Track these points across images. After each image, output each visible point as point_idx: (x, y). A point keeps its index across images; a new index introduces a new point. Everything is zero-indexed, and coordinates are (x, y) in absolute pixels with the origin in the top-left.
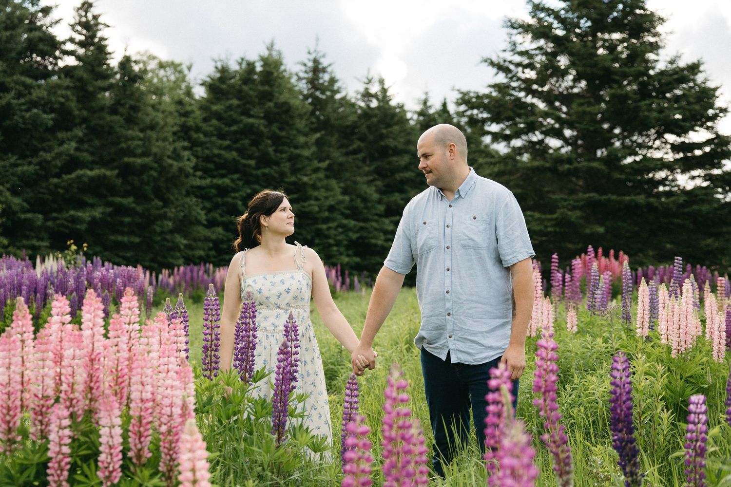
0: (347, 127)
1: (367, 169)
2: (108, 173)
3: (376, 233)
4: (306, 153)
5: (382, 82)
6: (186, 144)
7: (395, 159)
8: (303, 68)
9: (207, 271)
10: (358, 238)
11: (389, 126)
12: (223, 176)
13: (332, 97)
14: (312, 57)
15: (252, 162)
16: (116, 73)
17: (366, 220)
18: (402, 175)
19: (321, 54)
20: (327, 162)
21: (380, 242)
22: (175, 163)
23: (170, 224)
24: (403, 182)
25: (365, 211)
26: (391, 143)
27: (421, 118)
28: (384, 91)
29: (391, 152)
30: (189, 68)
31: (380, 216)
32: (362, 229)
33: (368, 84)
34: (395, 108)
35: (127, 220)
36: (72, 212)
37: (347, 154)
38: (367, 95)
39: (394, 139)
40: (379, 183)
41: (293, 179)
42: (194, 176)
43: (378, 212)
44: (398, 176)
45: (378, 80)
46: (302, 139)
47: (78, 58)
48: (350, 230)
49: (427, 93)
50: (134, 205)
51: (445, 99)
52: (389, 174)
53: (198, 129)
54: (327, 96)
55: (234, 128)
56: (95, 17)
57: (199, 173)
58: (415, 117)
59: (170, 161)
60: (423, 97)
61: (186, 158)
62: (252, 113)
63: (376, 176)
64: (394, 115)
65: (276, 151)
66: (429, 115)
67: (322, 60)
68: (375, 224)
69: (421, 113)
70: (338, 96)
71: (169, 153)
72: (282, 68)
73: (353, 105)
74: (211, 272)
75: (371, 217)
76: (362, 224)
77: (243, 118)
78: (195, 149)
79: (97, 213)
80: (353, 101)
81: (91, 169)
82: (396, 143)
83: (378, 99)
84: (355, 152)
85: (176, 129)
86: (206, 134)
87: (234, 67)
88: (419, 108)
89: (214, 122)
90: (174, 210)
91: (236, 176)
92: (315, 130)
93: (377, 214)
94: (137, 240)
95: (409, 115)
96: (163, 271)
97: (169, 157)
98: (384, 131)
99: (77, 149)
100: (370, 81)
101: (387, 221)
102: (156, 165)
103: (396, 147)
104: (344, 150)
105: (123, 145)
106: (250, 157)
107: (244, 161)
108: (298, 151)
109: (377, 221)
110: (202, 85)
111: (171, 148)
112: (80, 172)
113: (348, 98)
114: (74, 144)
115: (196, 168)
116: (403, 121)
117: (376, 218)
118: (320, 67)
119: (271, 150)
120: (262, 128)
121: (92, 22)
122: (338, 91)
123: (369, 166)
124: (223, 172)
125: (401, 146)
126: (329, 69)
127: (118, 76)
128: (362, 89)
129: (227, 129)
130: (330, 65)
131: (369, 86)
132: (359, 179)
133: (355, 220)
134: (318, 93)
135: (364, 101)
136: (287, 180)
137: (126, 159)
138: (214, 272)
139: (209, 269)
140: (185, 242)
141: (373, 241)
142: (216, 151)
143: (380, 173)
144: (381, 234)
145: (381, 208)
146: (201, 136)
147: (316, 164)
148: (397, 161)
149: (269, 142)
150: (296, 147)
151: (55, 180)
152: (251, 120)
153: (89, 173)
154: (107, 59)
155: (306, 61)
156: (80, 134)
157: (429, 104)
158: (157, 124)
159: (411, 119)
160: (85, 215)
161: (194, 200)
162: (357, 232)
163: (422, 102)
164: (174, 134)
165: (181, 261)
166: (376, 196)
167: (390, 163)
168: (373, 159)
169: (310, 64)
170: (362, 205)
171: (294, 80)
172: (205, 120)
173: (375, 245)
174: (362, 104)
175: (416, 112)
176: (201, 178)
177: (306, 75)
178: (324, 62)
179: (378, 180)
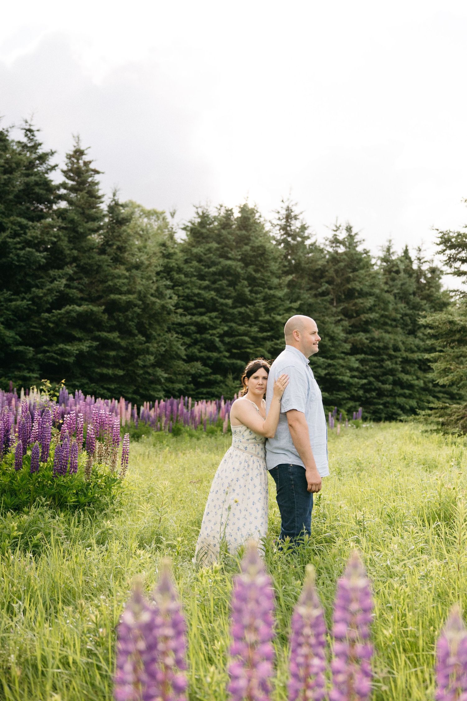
0: (317, 270)
1: (334, 310)
2: (95, 309)
3: (343, 370)
4: (279, 294)
5: (349, 229)
6: (168, 283)
7: (361, 301)
8: (277, 216)
9: (186, 404)
10: (326, 375)
11: (354, 270)
12: (201, 314)
13: (303, 242)
14: (285, 205)
15: (229, 302)
16: (104, 216)
17: (333, 358)
18: (366, 315)
19: (293, 203)
20: (299, 302)
21: (346, 379)
22: (158, 301)
23: (152, 358)
24: (367, 322)
25: (333, 349)
26: (357, 286)
27: (385, 264)
28: (351, 237)
29: (356, 294)
30: (173, 215)
31: (346, 354)
32: (329, 365)
33: (336, 231)
34: (361, 254)
35: (112, 353)
36: (61, 346)
37: (316, 296)
38: (336, 241)
39: (360, 282)
40: (346, 323)
41: (267, 317)
42: (176, 313)
43: (345, 351)
44: (364, 317)
45: (345, 228)
46: (276, 281)
47: (70, 203)
48: (319, 366)
49: (390, 241)
50: (119, 340)
51: (406, 247)
52: (355, 315)
53: (180, 270)
54: (298, 242)
55: (213, 269)
56: (86, 164)
57: (180, 311)
58: (379, 263)
59: (153, 299)
60: (387, 244)
61: (168, 296)
62: (230, 255)
63: (343, 317)
64: (360, 260)
65: (251, 291)
66: (393, 261)
67: (294, 209)
68: (341, 361)
69: (385, 260)
70: (308, 242)
71: (153, 291)
72: (257, 216)
73: (322, 251)
74: (190, 405)
75: (338, 355)
76: (330, 361)
77: (221, 260)
78: (176, 288)
79: (85, 346)
80: (322, 246)
81: (80, 305)
82: (361, 286)
83: (344, 245)
84: (323, 294)
85: (159, 269)
86: (186, 275)
87: (213, 213)
88: (382, 254)
89: (195, 263)
90: (156, 345)
91: (214, 314)
92: (287, 273)
93: (343, 353)
94: (121, 373)
95: (373, 261)
96: (145, 403)
97: (152, 295)
98: (351, 275)
99: (67, 286)
100: (338, 229)
101: (353, 359)
102: (140, 303)
103: (361, 289)
104: (313, 292)
105: (110, 283)
106: (227, 297)
107: (222, 301)
108: (272, 292)
109: (343, 359)
110: (184, 229)
111: (154, 287)
112: (68, 308)
113: (317, 244)
114: (64, 281)
115: (177, 306)
116: (368, 265)
117: (343, 355)
118: (293, 214)
119: (247, 290)
120: (239, 270)
121: (83, 168)
122: (308, 238)
123: (336, 307)
124: (203, 310)
125: (366, 289)
126: (300, 217)
127: (107, 220)
128: (330, 236)
129: (206, 270)
130: (301, 213)
131: (337, 233)
132: (327, 319)
133: (323, 357)
134: (289, 239)
135: (332, 247)
136: (260, 318)
137: (112, 296)
138: (193, 405)
139: (188, 402)
140: (166, 375)
141: (340, 377)
142: (196, 291)
143: (346, 314)
144: (348, 371)
145: (348, 346)
146: (183, 276)
147: (288, 304)
148: (362, 303)
149: (246, 283)
150: (270, 288)
151: (46, 315)
152: (229, 262)
153: (77, 308)
154: (97, 203)
155: (280, 210)
156: (71, 272)
157: (391, 251)
158: (142, 263)
159: (375, 264)
160: (73, 348)
161: (175, 335)
162: (325, 369)
163: (385, 249)
164: (158, 273)
165: (162, 394)
166: (342, 335)
167: (355, 305)
168: (339, 301)
169: (284, 212)
170: (330, 344)
171: (267, 227)
172: (186, 262)
173: (342, 381)
174: (331, 250)
175: (379, 258)
176: (181, 315)
177: (279, 222)
178: (296, 211)
179: (345, 320)
